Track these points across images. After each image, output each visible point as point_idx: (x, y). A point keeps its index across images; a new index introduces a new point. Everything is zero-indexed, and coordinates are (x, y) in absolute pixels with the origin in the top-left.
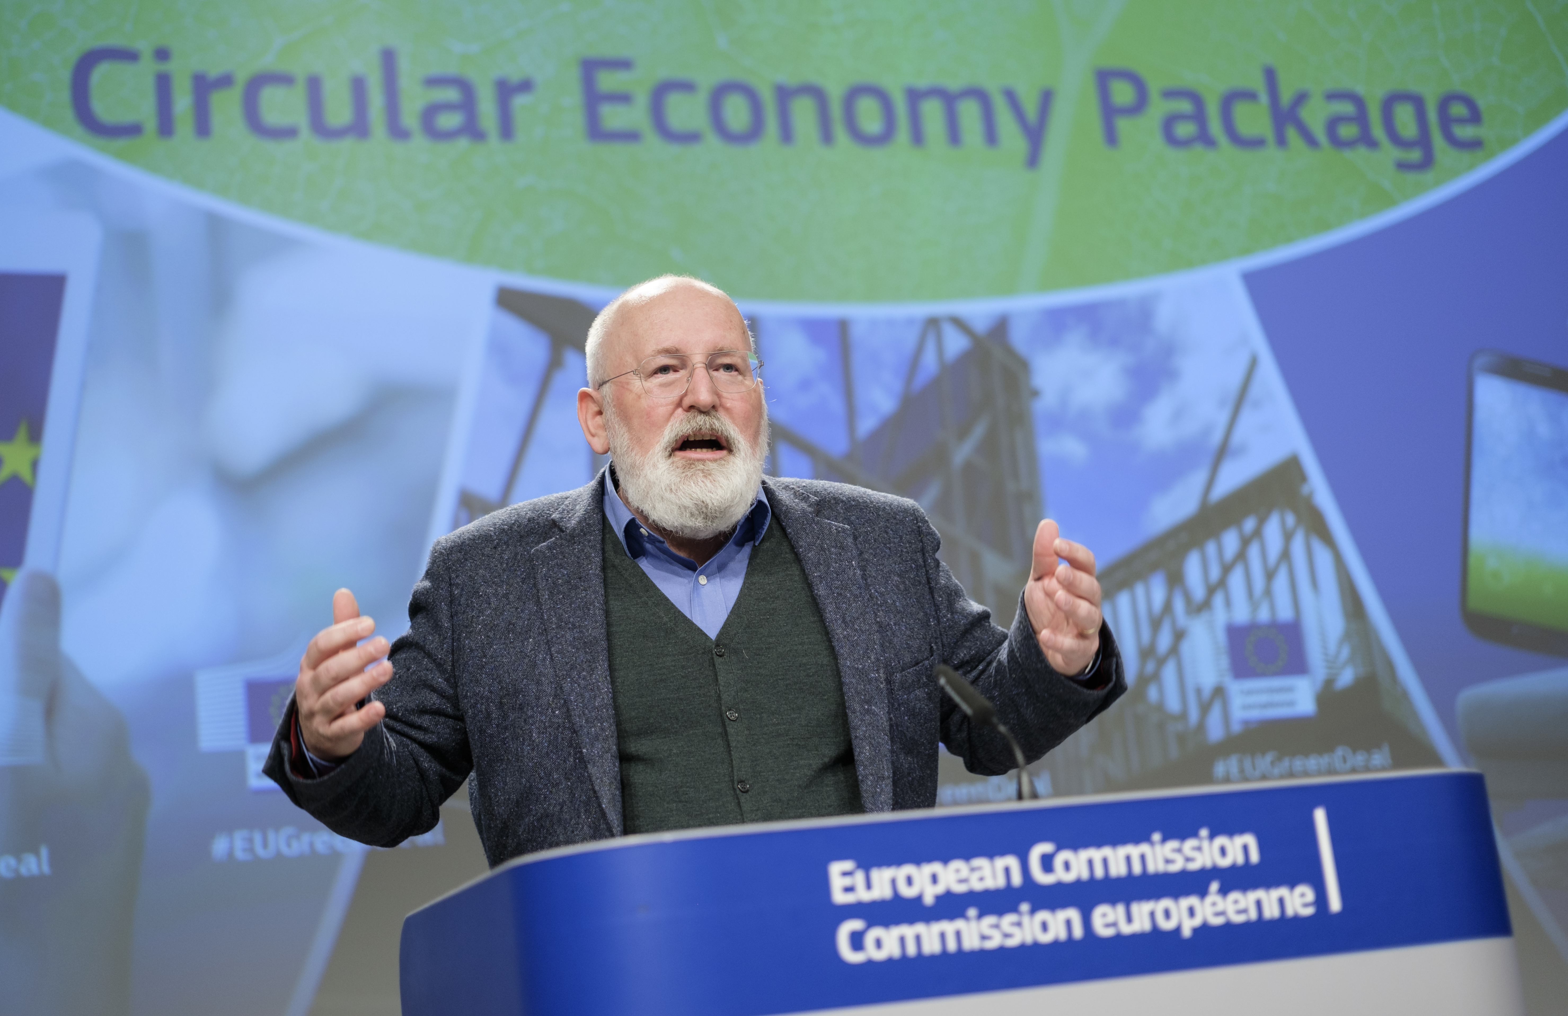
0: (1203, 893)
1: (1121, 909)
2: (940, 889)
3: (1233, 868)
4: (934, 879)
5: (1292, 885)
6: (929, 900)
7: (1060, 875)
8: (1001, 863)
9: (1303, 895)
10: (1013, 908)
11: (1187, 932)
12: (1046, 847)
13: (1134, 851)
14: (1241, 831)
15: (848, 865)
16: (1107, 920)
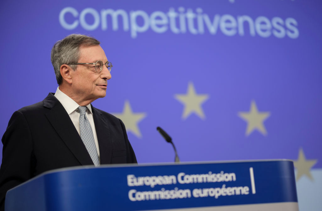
0: (221, 187)
2: (155, 183)
3: (229, 182)
5: (243, 186)
7: (186, 181)
8: (171, 177)
9: (246, 189)
12: (182, 174)
13: (204, 176)
14: (232, 172)
15: (132, 176)
16: (197, 193)
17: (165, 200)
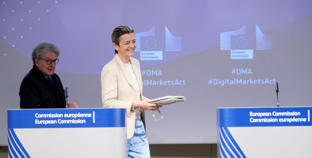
0: (292, 118)
1: (282, 119)
3: (297, 116)
4: (261, 114)
6: (260, 116)
7: (276, 115)
8: (269, 113)
10: (270, 118)
11: (290, 122)
12: (275, 112)
13: (285, 113)
14: (298, 112)
15: (252, 112)
16: (281, 120)
17: (266, 123)
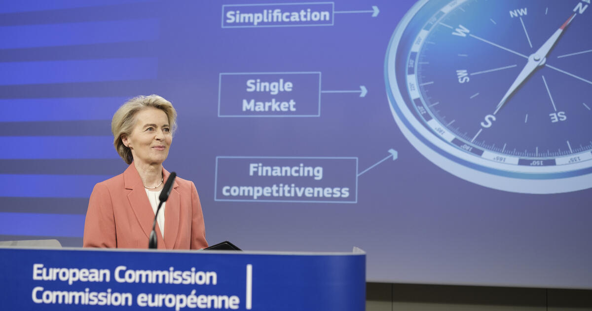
0: (187, 294)
1: (150, 296)
2: (76, 279)
3: (205, 286)
4: (74, 275)
6: (70, 283)
8: (102, 272)
9: (234, 300)
10: (105, 290)
11: (178, 309)
14: (210, 271)
16: (144, 300)
